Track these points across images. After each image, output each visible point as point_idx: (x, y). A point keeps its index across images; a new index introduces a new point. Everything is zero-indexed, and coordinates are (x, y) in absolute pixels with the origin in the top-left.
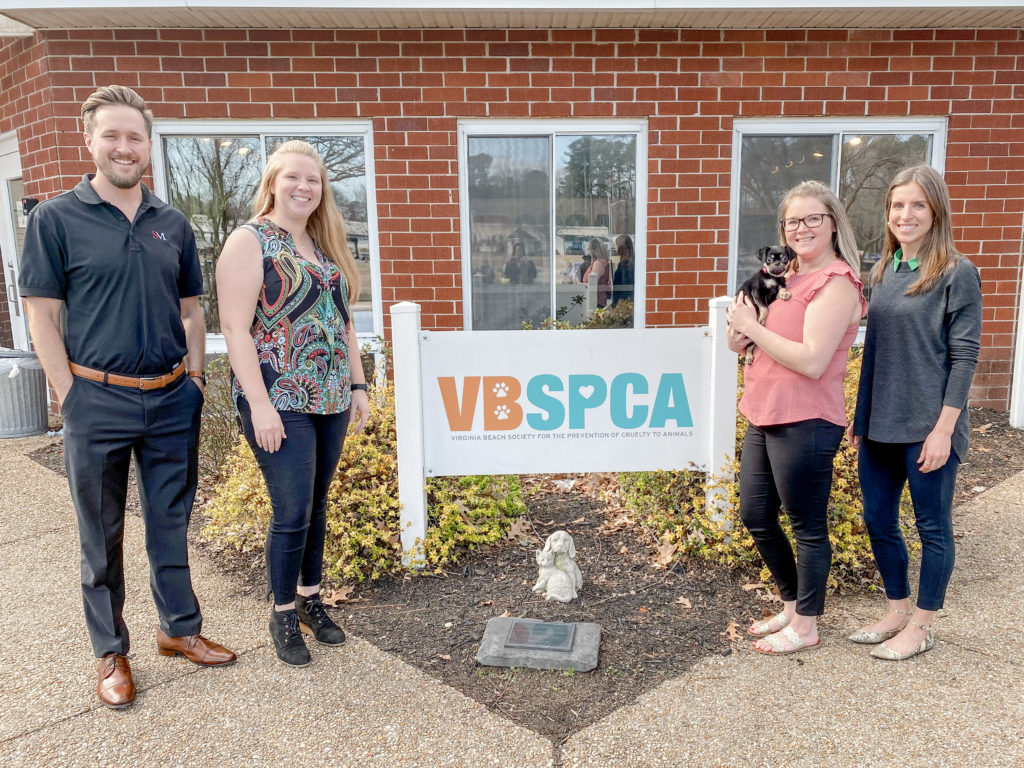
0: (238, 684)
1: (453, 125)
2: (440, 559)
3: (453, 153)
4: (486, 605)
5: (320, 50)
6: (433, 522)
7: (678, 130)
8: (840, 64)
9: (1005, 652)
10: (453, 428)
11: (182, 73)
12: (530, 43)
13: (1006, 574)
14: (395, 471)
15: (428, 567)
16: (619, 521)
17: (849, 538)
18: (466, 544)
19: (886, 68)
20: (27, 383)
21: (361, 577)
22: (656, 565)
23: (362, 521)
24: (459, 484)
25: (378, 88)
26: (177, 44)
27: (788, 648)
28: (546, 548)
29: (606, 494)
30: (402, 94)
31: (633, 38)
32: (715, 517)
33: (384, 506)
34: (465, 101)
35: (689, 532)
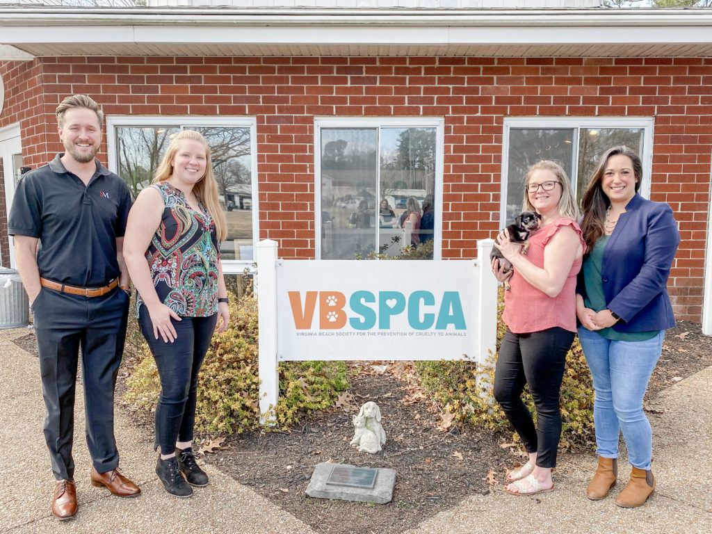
0: (138, 505)
1: (311, 120)
2: (286, 420)
3: (311, 139)
4: (316, 454)
5: (222, 70)
6: (283, 393)
7: (465, 124)
8: (578, 81)
9: (689, 498)
10: (298, 327)
11: (130, 85)
12: (364, 66)
13: (693, 441)
14: (257, 356)
15: (278, 426)
16: (415, 396)
17: (576, 412)
18: (305, 410)
19: (610, 84)
20: (16, 291)
21: (231, 432)
22: (440, 428)
23: (233, 391)
24: (303, 366)
25: (261, 95)
26: (128, 66)
27: (530, 490)
28: (361, 413)
29: (408, 376)
30: (277, 100)
31: (434, 63)
32: (482, 395)
33: (248, 381)
34: (320, 104)
35: (464, 405)
